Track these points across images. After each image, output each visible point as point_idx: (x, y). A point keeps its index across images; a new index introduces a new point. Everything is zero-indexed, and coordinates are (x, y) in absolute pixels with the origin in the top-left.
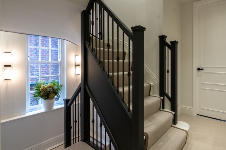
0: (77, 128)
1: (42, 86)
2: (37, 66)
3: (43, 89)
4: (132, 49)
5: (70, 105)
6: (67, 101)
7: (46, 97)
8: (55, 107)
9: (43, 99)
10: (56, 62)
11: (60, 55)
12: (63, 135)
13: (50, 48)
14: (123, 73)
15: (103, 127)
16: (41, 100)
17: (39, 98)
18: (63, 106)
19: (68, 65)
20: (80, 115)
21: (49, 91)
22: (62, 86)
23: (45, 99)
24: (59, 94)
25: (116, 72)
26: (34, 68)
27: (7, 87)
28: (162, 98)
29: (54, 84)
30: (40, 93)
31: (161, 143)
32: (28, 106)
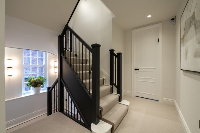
0: (56, 104)
1: (33, 79)
2: (29, 68)
3: (33, 81)
4: (92, 57)
5: (51, 90)
6: (49, 88)
7: (35, 86)
8: (41, 92)
9: (33, 87)
10: (42, 65)
11: (44, 62)
12: (46, 108)
13: (38, 57)
14: (86, 72)
15: (73, 104)
16: (32, 88)
17: (31, 87)
18: (46, 91)
19: (50, 67)
20: (58, 96)
21: (37, 83)
22: (45, 79)
23: (34, 87)
24: (44, 84)
25: (81, 71)
26: (27, 69)
27: (9, 80)
28: (112, 86)
29: (40, 78)
30: (31, 83)
31: (111, 113)
32: (23, 91)
